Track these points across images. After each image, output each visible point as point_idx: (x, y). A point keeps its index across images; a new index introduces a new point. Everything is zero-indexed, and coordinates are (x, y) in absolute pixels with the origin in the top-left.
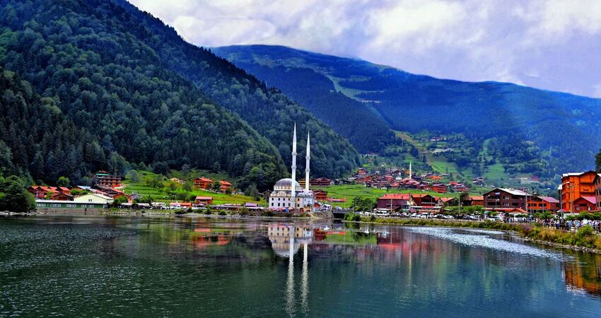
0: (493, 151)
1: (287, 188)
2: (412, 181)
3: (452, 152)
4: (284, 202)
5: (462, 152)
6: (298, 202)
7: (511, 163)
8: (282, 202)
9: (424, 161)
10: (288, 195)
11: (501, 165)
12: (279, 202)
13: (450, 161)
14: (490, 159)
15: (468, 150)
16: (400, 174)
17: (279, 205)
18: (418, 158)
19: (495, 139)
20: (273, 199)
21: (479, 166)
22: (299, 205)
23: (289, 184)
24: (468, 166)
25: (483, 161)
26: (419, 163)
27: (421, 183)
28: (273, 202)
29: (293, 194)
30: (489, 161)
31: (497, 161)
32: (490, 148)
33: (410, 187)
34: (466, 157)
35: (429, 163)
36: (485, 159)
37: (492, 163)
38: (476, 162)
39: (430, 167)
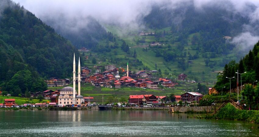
0: (197, 46)
1: (70, 92)
2: (130, 80)
3: (160, 47)
4: (68, 101)
5: (169, 47)
6: (77, 101)
7: (212, 57)
8: (66, 101)
9: (134, 57)
10: (71, 97)
11: (203, 59)
12: (65, 101)
13: (158, 55)
14: (193, 53)
15: (175, 45)
16: (118, 72)
17: (65, 103)
18: (129, 53)
19: (198, 34)
20: (61, 100)
21: (184, 60)
22: (78, 103)
23: (71, 90)
24: (174, 61)
25: (188, 55)
26: (130, 58)
27: (138, 81)
28: (61, 101)
29: (74, 96)
30: (193, 55)
31: (201, 56)
32: (193, 43)
33: (129, 85)
34: (172, 52)
35: (140, 58)
36: (189, 54)
37: (196, 57)
38: (181, 56)
39: (141, 62)
